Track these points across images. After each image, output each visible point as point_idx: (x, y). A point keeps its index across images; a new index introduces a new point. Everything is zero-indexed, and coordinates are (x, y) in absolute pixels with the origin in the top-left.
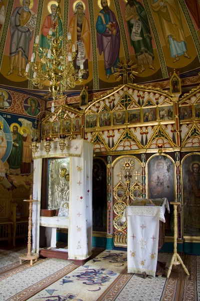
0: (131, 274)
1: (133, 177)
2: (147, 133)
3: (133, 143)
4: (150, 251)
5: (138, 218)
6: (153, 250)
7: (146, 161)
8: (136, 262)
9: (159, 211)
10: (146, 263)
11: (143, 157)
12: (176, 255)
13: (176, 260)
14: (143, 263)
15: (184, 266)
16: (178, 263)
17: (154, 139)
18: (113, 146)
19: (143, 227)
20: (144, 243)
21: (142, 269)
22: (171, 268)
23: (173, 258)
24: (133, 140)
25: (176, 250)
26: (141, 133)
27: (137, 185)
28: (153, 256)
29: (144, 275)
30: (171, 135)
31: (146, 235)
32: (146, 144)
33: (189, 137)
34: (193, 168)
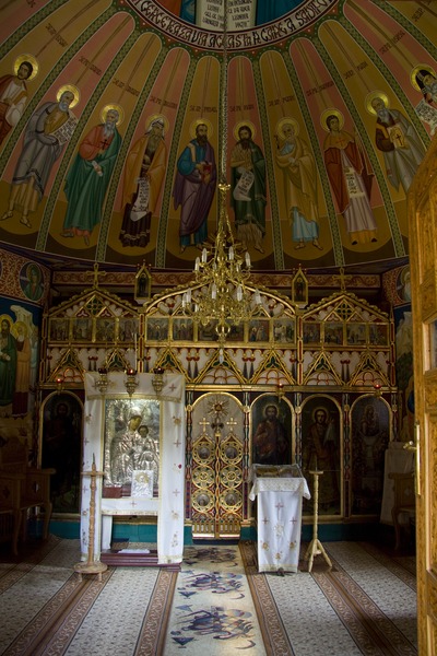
0: (263, 573)
1: (225, 427)
2: (254, 359)
3: (229, 373)
4: (288, 538)
5: (273, 494)
6: (293, 537)
7: (249, 404)
8: (269, 557)
10: (283, 556)
11: (247, 396)
12: (316, 542)
13: (317, 548)
14: (278, 557)
15: (326, 555)
16: (319, 552)
17: (264, 370)
18: (196, 375)
19: (280, 506)
20: (280, 529)
21: (277, 565)
22: (312, 559)
23: (315, 546)
24: (231, 368)
25: (316, 534)
26: (244, 359)
27: (232, 439)
28: (292, 545)
29: (280, 573)
30: (289, 366)
31: (283, 518)
32: (251, 377)
33: (313, 371)
34: (316, 416)
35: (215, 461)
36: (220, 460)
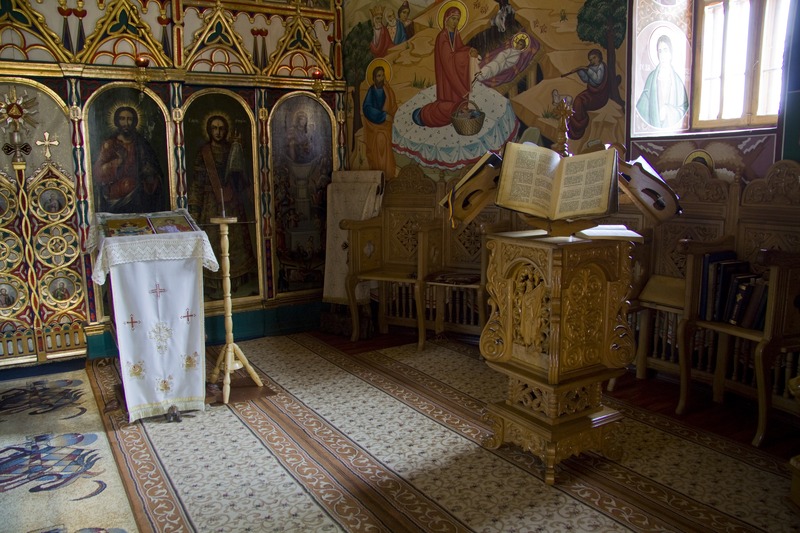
0: (140, 421)
1: (34, 151)
2: (83, 14)
3: (31, 39)
4: (181, 350)
5: (143, 269)
6: (190, 345)
7: (81, 103)
8: (148, 391)
9: (200, 242)
10: (175, 384)
11: (74, 89)
12: (232, 347)
13: (235, 358)
14: (166, 387)
15: (251, 369)
16: (238, 366)
17: (105, 35)
19: (158, 291)
20: (164, 334)
21: (165, 401)
22: (228, 380)
23: (230, 356)
24: (34, 28)
25: (230, 335)
26: (61, 11)
27: (50, 175)
28: (190, 362)
29: (172, 416)
30: (157, 31)
31: (167, 312)
32: (80, 48)
33: (203, 45)
34: (210, 129)
35: (20, 217)
36: (31, 216)
